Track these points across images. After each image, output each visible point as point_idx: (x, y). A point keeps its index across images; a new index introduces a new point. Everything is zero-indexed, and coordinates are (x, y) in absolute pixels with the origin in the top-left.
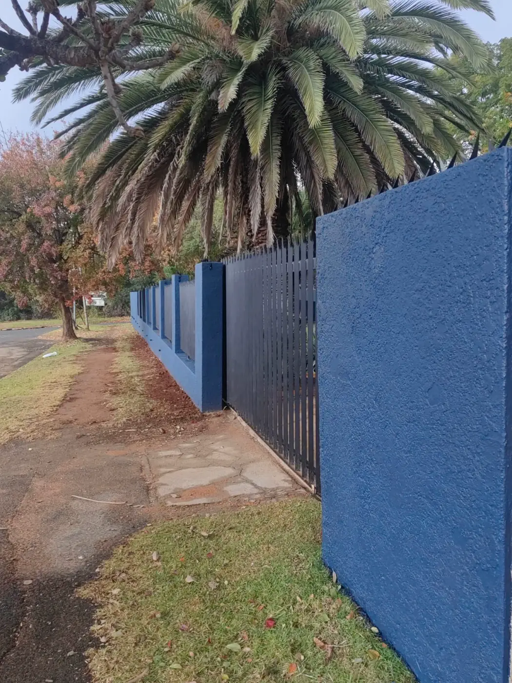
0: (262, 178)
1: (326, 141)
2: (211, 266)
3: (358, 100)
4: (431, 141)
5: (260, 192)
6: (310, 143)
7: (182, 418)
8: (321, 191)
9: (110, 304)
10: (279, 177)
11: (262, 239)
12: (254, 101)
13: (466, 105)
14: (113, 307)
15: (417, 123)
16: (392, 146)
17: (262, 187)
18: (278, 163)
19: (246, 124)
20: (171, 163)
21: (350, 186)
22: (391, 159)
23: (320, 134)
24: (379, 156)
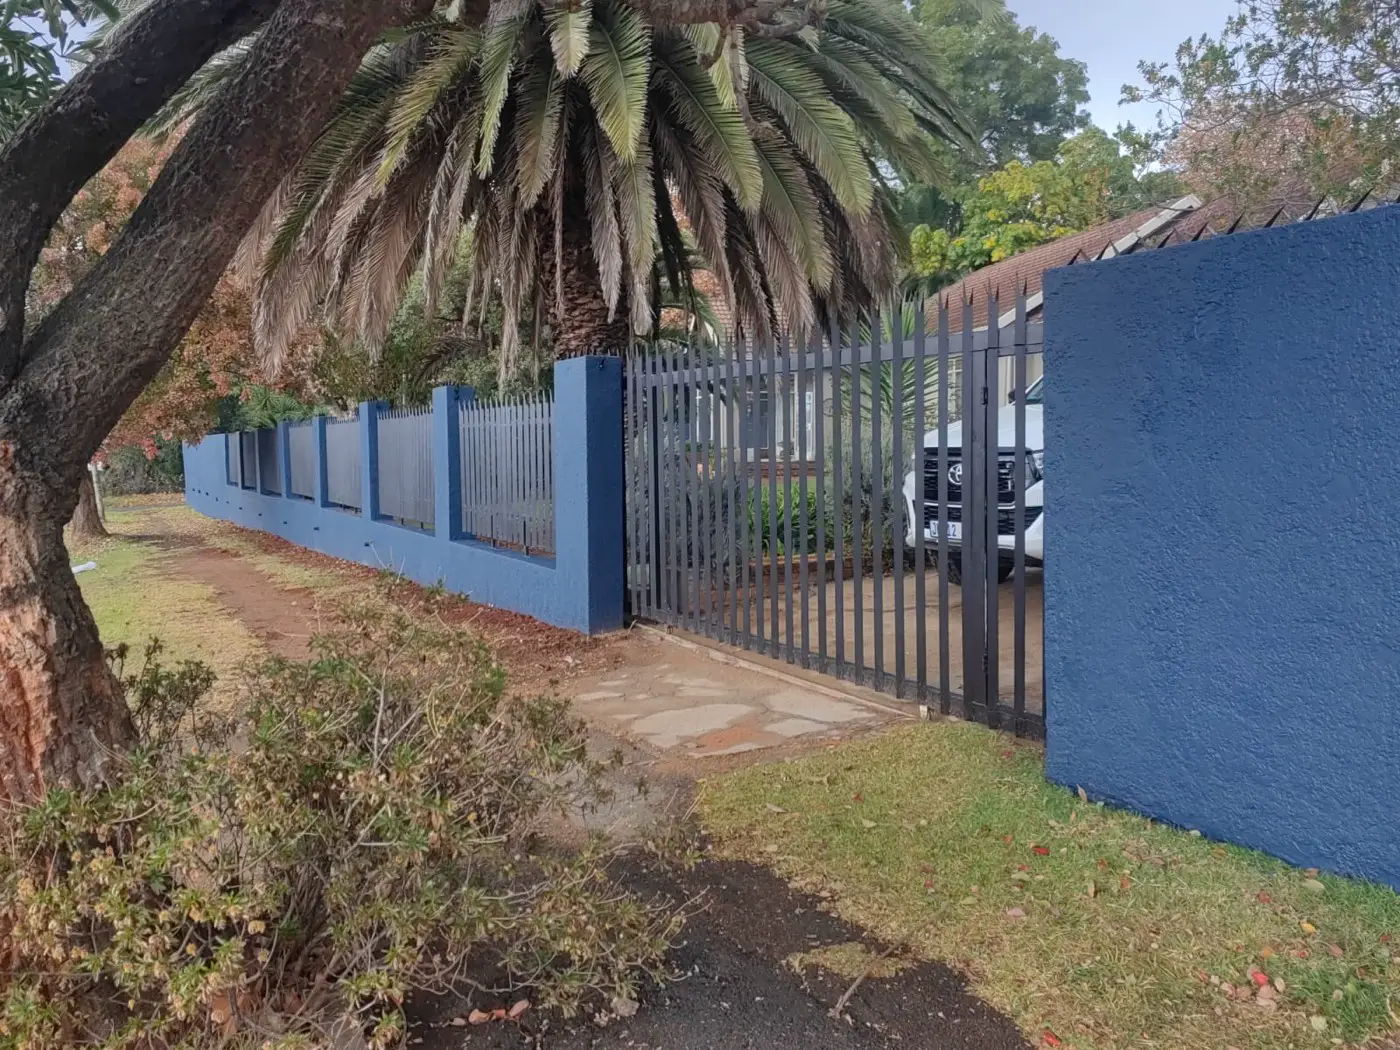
0: (617, 205)
1: (736, 142)
2: (602, 363)
3: (778, 70)
4: (904, 151)
5: (616, 231)
6: (708, 143)
7: (559, 646)
8: (723, 233)
9: (118, 466)
10: (654, 203)
11: (582, 321)
12: (600, 58)
13: (939, 90)
14: (127, 473)
15: (887, 119)
16: (847, 156)
17: (619, 222)
18: (650, 178)
19: (593, 101)
20: (441, 168)
21: (768, 225)
22: (848, 178)
23: (725, 129)
24: (826, 174)
